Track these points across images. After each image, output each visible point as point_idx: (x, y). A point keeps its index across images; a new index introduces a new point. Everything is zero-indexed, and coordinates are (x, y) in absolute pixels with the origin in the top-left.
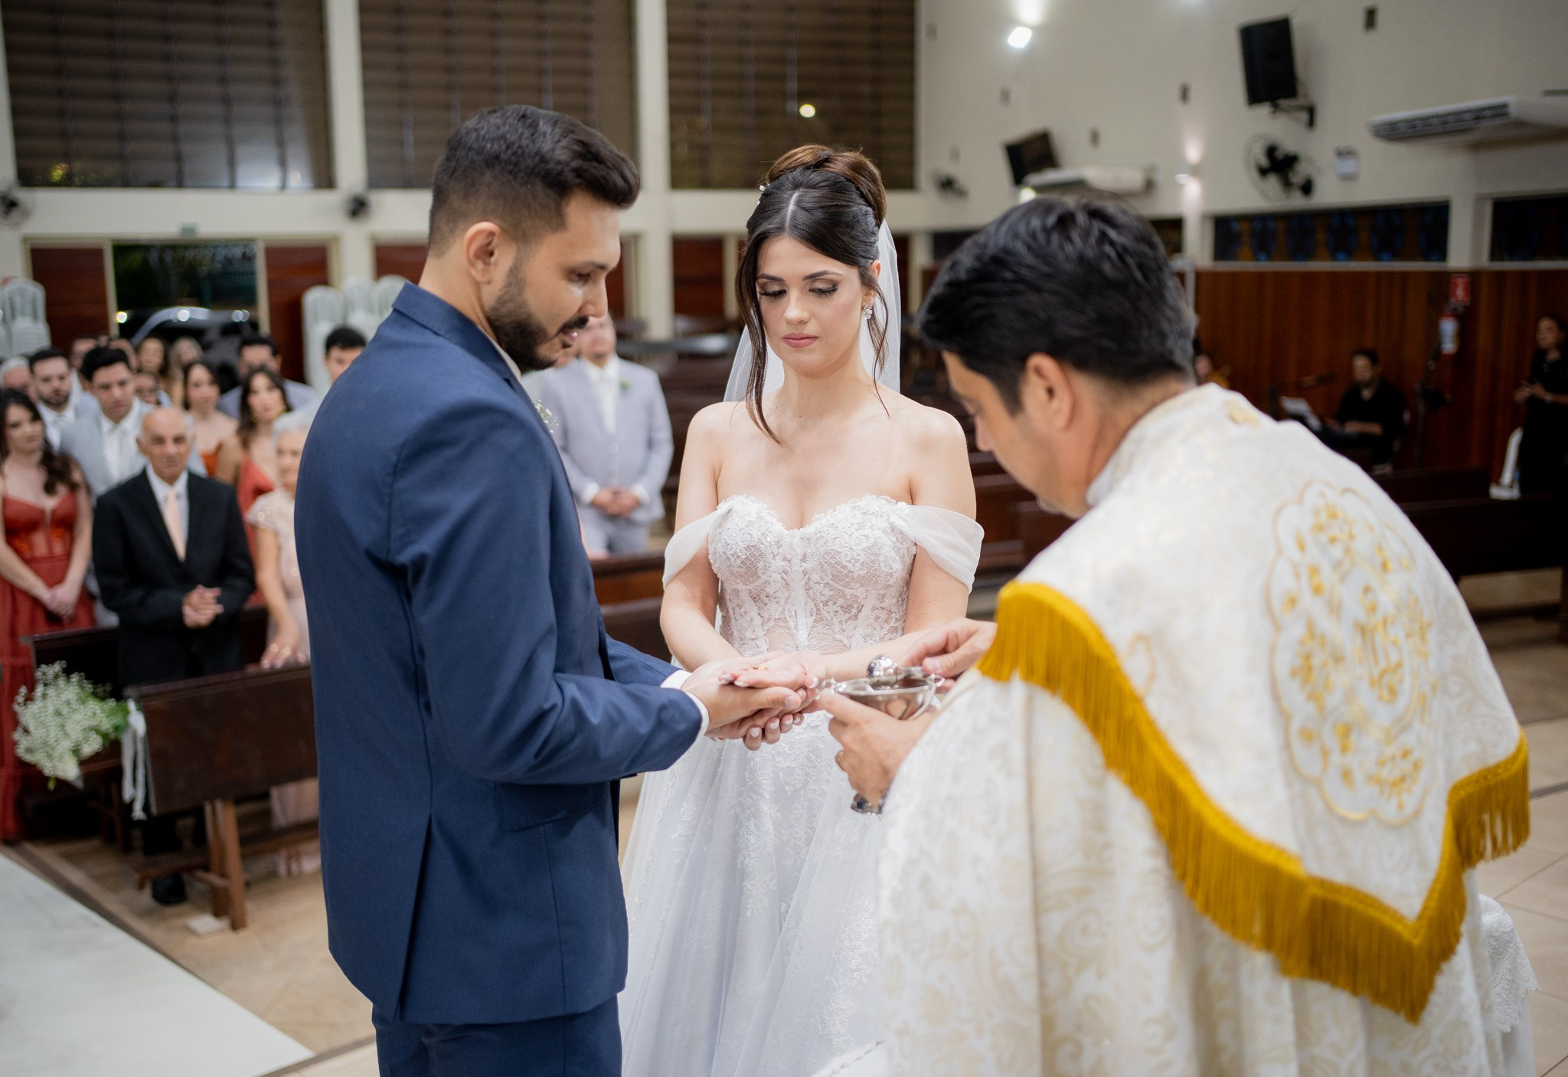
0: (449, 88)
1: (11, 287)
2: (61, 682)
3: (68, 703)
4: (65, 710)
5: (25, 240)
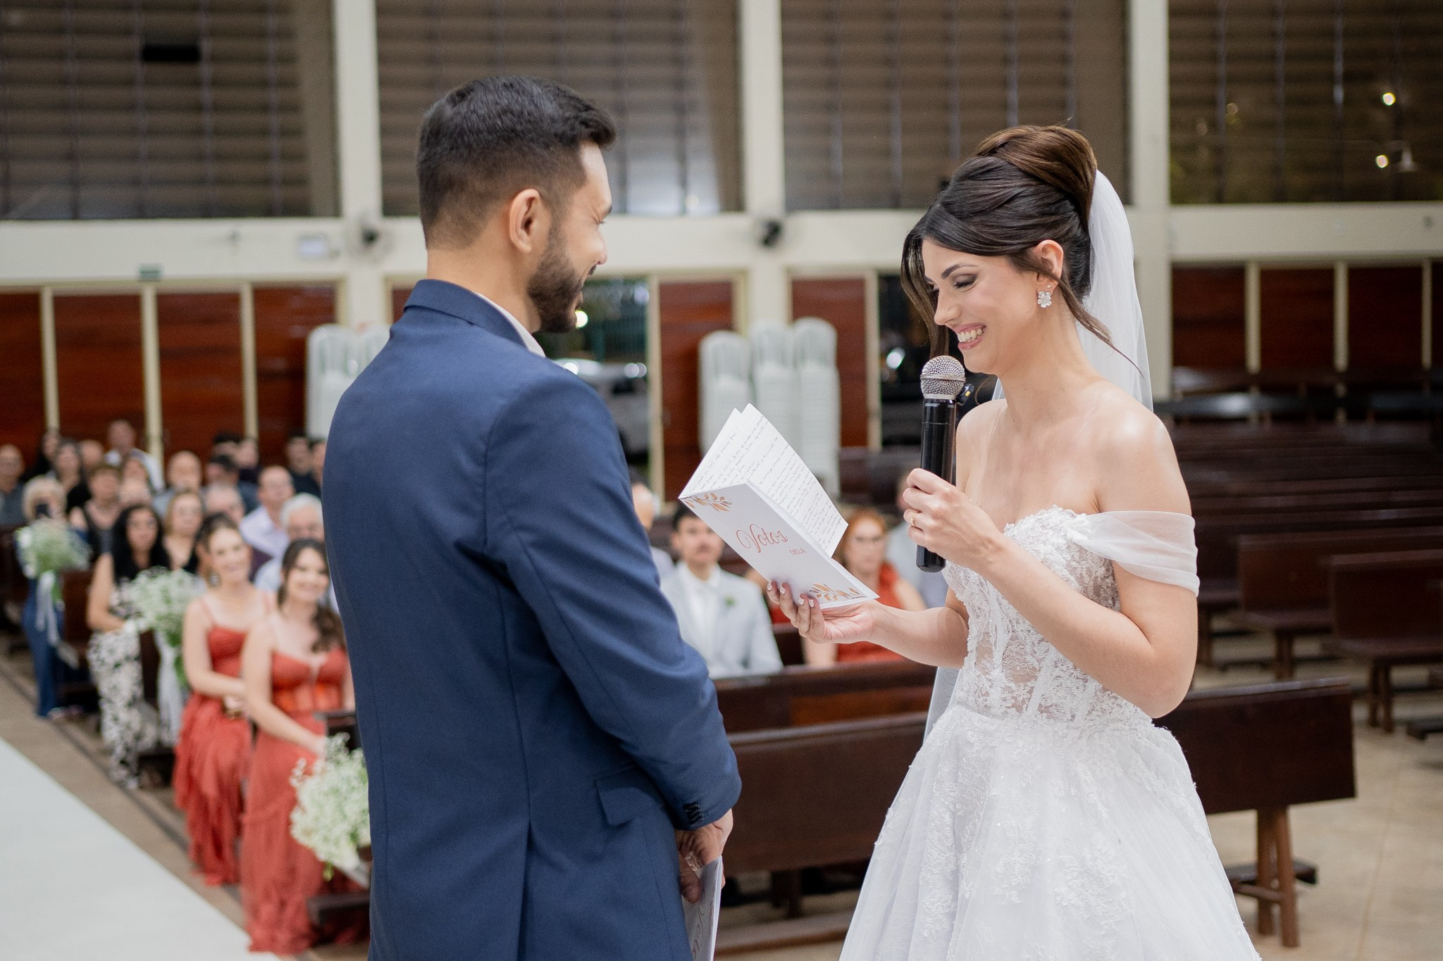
0: (889, 84)
2: (343, 757)
3: (348, 781)
4: (344, 788)
5: (387, 279)
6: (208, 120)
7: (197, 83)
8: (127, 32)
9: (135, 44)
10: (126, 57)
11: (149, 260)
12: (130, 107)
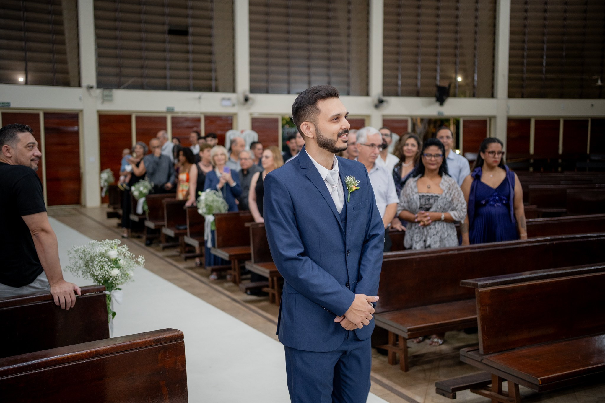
0: (417, 54)
1: (244, 133)
5: (251, 114)
6: (191, 56)
7: (187, 43)
8: (163, 24)
9: (166, 28)
10: (163, 33)
11: (170, 105)
12: (164, 51)
